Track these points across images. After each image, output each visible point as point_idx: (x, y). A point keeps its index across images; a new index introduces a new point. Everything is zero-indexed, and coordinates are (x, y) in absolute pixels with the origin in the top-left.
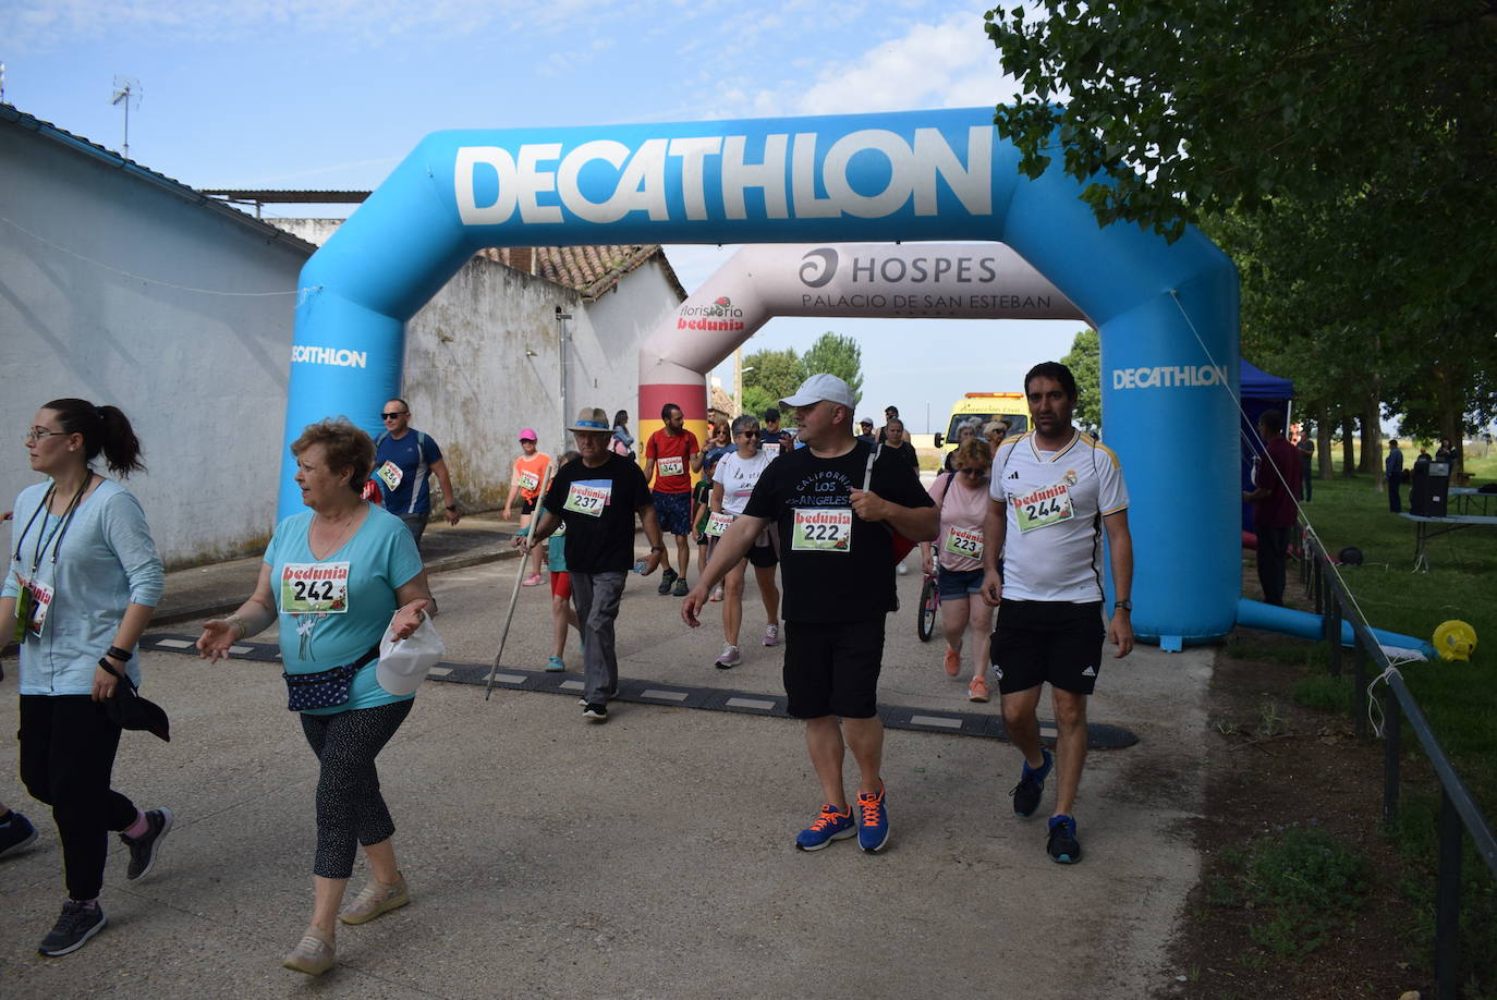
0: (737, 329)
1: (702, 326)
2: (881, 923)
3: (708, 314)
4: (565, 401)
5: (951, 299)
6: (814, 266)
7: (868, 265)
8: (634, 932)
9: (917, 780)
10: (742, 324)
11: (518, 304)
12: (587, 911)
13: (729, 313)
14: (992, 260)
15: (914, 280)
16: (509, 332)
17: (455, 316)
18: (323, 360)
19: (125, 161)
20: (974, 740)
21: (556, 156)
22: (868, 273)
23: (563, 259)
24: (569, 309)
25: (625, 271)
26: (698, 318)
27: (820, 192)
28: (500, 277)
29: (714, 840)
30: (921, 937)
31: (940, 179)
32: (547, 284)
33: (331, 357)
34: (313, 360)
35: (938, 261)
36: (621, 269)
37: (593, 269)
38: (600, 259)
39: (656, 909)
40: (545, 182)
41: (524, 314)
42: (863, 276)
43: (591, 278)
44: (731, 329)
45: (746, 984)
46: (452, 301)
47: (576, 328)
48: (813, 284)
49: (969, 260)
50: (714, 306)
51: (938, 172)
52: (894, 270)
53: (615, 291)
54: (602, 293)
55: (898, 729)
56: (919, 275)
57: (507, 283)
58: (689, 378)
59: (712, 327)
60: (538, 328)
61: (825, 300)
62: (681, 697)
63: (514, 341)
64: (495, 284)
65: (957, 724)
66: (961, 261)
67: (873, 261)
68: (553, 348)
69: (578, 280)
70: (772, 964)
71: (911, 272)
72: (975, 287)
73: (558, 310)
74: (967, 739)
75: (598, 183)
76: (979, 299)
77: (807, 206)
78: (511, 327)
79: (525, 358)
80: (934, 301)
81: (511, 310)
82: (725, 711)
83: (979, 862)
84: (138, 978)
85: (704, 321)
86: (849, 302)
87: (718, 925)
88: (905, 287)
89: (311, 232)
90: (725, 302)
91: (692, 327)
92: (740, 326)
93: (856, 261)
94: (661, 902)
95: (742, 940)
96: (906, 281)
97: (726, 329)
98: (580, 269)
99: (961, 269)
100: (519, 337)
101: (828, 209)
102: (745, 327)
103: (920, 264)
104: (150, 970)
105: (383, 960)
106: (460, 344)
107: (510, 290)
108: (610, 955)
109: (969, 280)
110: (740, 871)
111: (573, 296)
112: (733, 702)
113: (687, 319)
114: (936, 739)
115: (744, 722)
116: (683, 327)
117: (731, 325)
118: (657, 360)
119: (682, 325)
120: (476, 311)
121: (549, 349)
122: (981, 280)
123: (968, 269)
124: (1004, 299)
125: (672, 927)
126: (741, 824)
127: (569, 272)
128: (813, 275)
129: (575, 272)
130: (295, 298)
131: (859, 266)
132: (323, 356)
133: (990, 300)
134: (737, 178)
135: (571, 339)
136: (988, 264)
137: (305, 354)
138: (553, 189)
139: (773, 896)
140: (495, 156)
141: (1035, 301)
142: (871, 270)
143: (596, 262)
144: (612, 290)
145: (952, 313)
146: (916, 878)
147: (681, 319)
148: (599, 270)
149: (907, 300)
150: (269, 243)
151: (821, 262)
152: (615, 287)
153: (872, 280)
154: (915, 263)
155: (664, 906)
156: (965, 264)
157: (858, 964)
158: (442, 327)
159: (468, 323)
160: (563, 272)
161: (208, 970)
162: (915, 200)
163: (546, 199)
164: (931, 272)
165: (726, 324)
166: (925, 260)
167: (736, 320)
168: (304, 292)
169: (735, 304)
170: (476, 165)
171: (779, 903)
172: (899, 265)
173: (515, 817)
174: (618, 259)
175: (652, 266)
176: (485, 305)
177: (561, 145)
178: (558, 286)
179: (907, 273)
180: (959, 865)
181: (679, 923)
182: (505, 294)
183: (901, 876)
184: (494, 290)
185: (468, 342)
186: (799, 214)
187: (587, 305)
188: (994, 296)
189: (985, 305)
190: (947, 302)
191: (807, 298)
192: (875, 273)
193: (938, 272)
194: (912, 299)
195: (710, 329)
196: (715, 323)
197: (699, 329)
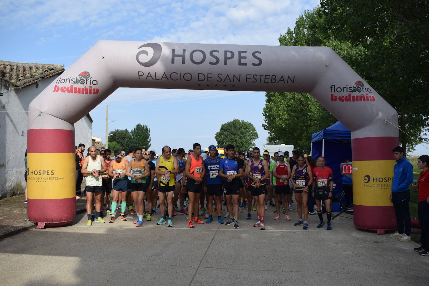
0: (94, 93)
1: (70, 90)
3: (74, 83)
5: (234, 76)
6: (146, 53)
10: (97, 90)
13: (88, 82)
14: (260, 53)
15: (211, 63)
22: (181, 58)
24: (3, 91)
25: (42, 78)
26: (67, 85)
35: (226, 52)
36: (40, 76)
37: (24, 75)
42: (178, 60)
44: (90, 93)
47: (7, 102)
48: (145, 65)
49: (246, 52)
50: (78, 77)
52: (198, 57)
56: (214, 60)
58: (64, 126)
59: (77, 91)
61: (153, 74)
66: (240, 53)
71: (209, 58)
72: (250, 69)
76: (251, 77)
85: (72, 86)
86: (169, 77)
88: (205, 68)
90: (86, 75)
91: (63, 91)
92: (96, 91)
93: (173, 51)
96: (206, 63)
97: (87, 93)
99: (240, 58)
102: (99, 92)
103: (214, 53)
109: (246, 64)
111: (9, 85)
113: (60, 85)
116: (57, 91)
117: (90, 90)
118: (39, 113)
119: (57, 89)
122: (254, 64)
123: (245, 58)
124: (267, 77)
128: (144, 58)
131: (176, 53)
133: (258, 78)
136: (257, 55)
141: (286, 78)
142: (183, 56)
144: (35, 85)
147: (56, 86)
148: (28, 75)
149: (206, 75)
151: (150, 51)
153: (184, 62)
154: (211, 53)
156: (243, 55)
164: (222, 59)
165: (86, 89)
166: (218, 51)
167: (94, 87)
169: (93, 76)
172: (201, 54)
179: (206, 59)
188: (261, 75)
189: (254, 80)
190: (232, 79)
191: (141, 74)
192: (186, 59)
193: (226, 59)
194: (210, 76)
195: (75, 92)
196: (79, 89)
197: (68, 91)
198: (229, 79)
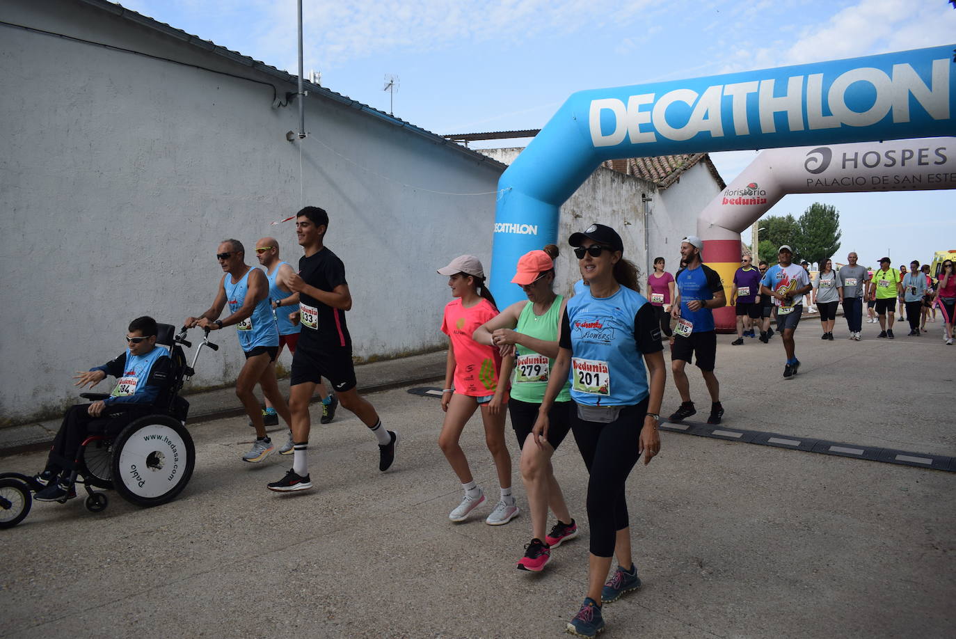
0: (762, 203)
1: (739, 202)
2: (885, 581)
3: (743, 195)
4: (648, 252)
5: (914, 177)
6: (815, 159)
7: (853, 158)
8: (725, 571)
9: (904, 495)
10: (765, 200)
11: (619, 193)
12: (694, 556)
13: (756, 193)
14: (945, 149)
15: (886, 165)
16: (614, 211)
17: (583, 202)
18: (513, 230)
19: (404, 123)
20: (941, 472)
21: (651, 101)
22: (853, 162)
23: (645, 164)
24: (650, 195)
25: (685, 169)
26: (736, 197)
27: (826, 111)
28: (608, 178)
29: (769, 522)
30: (914, 592)
31: (912, 97)
32: (637, 180)
33: (517, 229)
34: (507, 232)
35: (904, 152)
36: (682, 168)
37: (664, 169)
38: (668, 162)
39: (736, 560)
40: (645, 118)
41: (623, 199)
42: (850, 164)
43: (663, 175)
44: (758, 203)
45: (799, 608)
46: (581, 193)
47: (654, 207)
48: (815, 172)
49: (927, 149)
50: (746, 189)
51: (910, 92)
52: (871, 159)
53: (678, 183)
54: (670, 184)
55: (887, 463)
56: (890, 162)
57: (613, 181)
58: (728, 236)
59: (745, 202)
60: (631, 208)
61: (823, 181)
62: (739, 435)
63: (617, 216)
64: (605, 181)
65: (929, 462)
66: (920, 151)
67: (856, 154)
68: (640, 220)
69: (655, 176)
70: (814, 598)
71: (884, 160)
72: (932, 168)
73: (644, 196)
74: (936, 472)
75: (678, 117)
76: (934, 176)
77: (817, 121)
78: (615, 208)
79: (624, 227)
80: (901, 179)
81: (615, 197)
82: (768, 446)
83: (951, 550)
84: (446, 568)
85: (740, 198)
86: (840, 182)
87: (777, 572)
88: (880, 170)
89: (500, 156)
90: (754, 186)
91: (732, 203)
93: (845, 154)
94: (739, 555)
95: (794, 582)
96: (881, 165)
97: (755, 203)
98: (656, 169)
99: (921, 157)
100: (620, 213)
101: (832, 122)
102: (767, 201)
103: (890, 154)
104: (452, 565)
105: (578, 572)
106: (585, 219)
107: (615, 185)
108: (711, 583)
109: (927, 164)
110: (788, 542)
111: (652, 186)
112: (772, 440)
113: (729, 198)
114: (914, 471)
115: (781, 453)
116: (726, 203)
117: (758, 200)
118: (709, 225)
119: (725, 202)
120: (594, 199)
121: (638, 220)
122: (936, 163)
123: (926, 156)
124: (953, 176)
125: (748, 570)
126: (786, 514)
127: (649, 172)
128: (813, 166)
129: (653, 171)
130: (496, 195)
131: (847, 158)
132: (513, 228)
133: (943, 177)
134: (769, 107)
135: (651, 213)
136: (941, 152)
137: (502, 228)
138: (650, 122)
139: (811, 558)
140: (614, 104)
142: (855, 160)
143: (666, 165)
145: (914, 187)
146: (907, 556)
147: (724, 199)
148: (668, 169)
149: (881, 178)
150: (479, 164)
151: (820, 157)
152: (678, 180)
153: (856, 167)
154: (887, 155)
155: (741, 558)
156: (924, 153)
157: (872, 604)
158: (575, 209)
159: (590, 206)
160: (645, 172)
161: (482, 568)
162: (894, 113)
163: (645, 128)
164: (899, 159)
165: (755, 200)
166: (894, 152)
167: (763, 197)
168: (502, 192)
169: (761, 187)
170: (601, 110)
171: (815, 563)
173: (643, 500)
174: (680, 162)
175: (701, 164)
176: (600, 194)
177: (654, 94)
178: (642, 180)
179: (881, 161)
180: (937, 551)
181: (752, 569)
182: (612, 187)
183: (896, 554)
184: (605, 185)
185: (590, 218)
186: (812, 127)
187: (661, 192)
188: (946, 174)
189: (938, 180)
190: (911, 180)
191: (810, 181)
192: (858, 162)
193: (904, 159)
194: (885, 178)
195: (744, 204)
196: (747, 200)
197: (737, 204)
198: (908, 180)
